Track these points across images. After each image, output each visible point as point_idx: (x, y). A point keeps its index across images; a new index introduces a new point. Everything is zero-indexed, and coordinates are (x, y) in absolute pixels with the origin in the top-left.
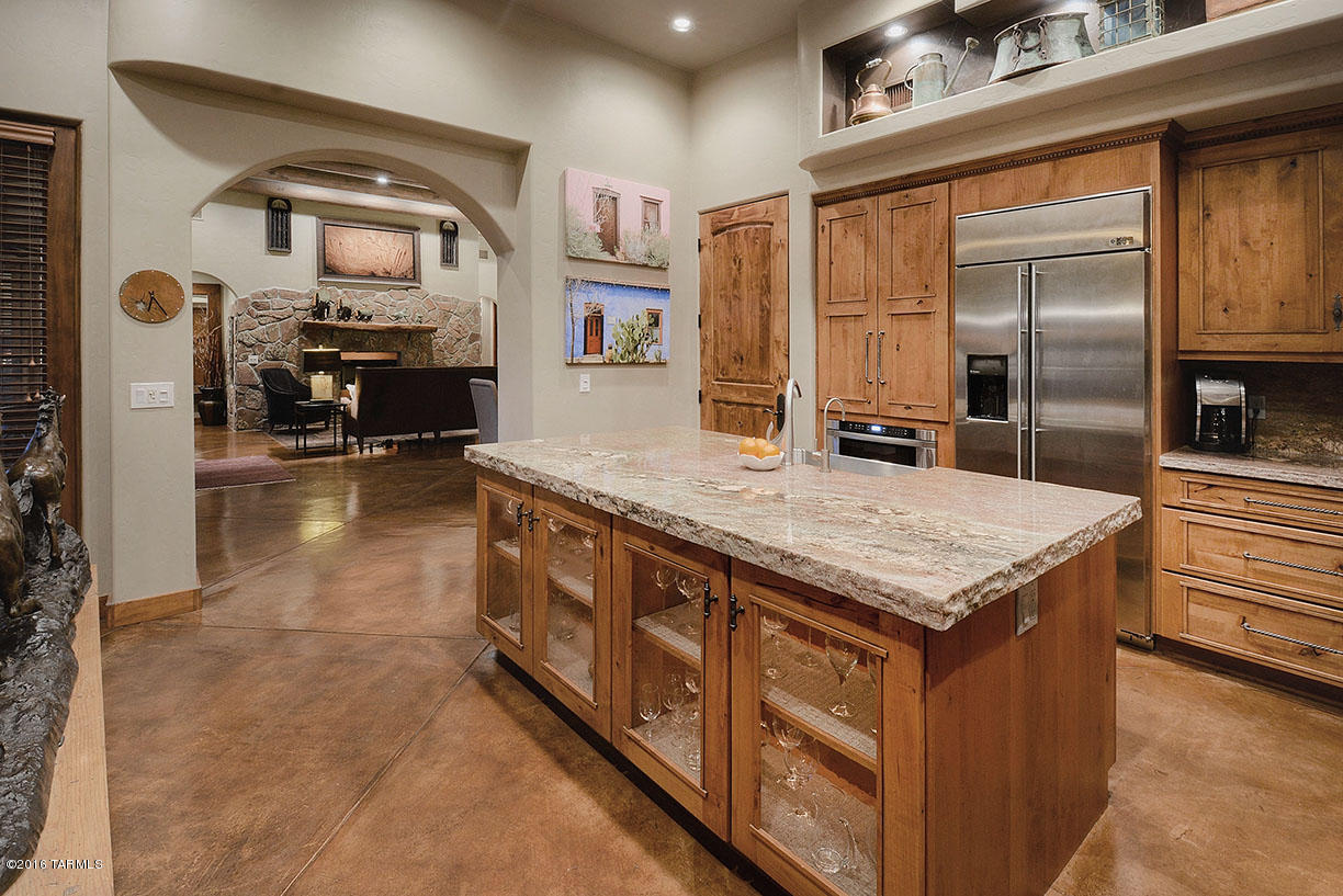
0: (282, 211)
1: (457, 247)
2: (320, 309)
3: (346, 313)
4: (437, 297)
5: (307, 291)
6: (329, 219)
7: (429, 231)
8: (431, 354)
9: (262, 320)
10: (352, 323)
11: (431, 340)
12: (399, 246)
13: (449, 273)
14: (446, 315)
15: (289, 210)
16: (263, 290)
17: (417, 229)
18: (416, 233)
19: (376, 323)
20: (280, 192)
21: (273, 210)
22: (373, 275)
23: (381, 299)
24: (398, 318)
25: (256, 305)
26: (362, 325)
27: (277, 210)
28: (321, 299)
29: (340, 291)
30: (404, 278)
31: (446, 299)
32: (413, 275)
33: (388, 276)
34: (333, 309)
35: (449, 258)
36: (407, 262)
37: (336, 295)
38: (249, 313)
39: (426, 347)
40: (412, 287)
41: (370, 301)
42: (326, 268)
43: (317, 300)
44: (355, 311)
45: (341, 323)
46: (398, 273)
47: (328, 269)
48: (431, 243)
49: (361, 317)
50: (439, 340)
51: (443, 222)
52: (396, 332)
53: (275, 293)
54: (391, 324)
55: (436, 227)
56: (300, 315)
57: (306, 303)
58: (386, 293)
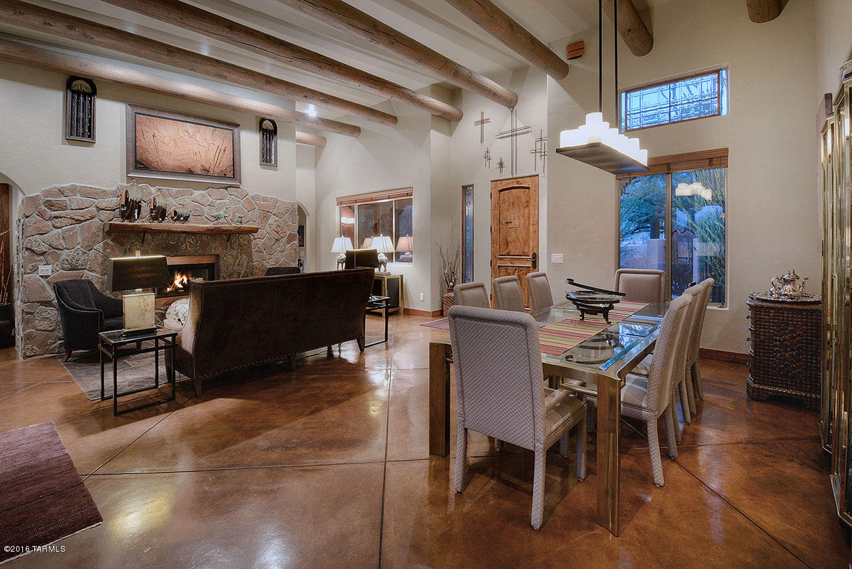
0: (85, 94)
1: (276, 147)
2: (130, 208)
3: (160, 213)
4: (256, 197)
5: (114, 188)
6: (142, 107)
7: (249, 128)
8: (250, 256)
9: (58, 222)
10: (167, 224)
11: (250, 241)
12: (218, 142)
13: (268, 173)
14: (265, 214)
15: (94, 93)
16: (59, 186)
17: (237, 125)
18: (236, 130)
19: (192, 224)
20: (83, 69)
21: (73, 92)
22: (190, 172)
23: (198, 199)
24: (217, 218)
25: (50, 205)
26: (178, 226)
27: (78, 93)
28: (131, 197)
29: (153, 189)
30: (224, 177)
31: (265, 199)
32: (231, 174)
33: (206, 173)
34: (146, 209)
35: (267, 158)
36: (226, 161)
37: (147, 192)
38: (41, 214)
39: (246, 249)
40: (231, 186)
41: (187, 200)
42: (136, 162)
43: (127, 199)
44: (170, 211)
45: (155, 225)
46: (217, 170)
47: (139, 163)
48: (250, 141)
49: (177, 217)
50: (258, 242)
51: (262, 120)
52: (215, 233)
53: (74, 190)
54: (211, 225)
55: (255, 125)
56: (105, 215)
57: (113, 201)
58: (204, 192)
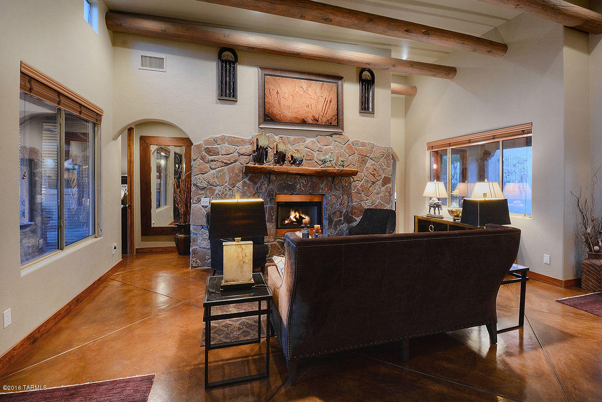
0: (230, 62)
1: (373, 95)
2: (260, 154)
3: (281, 157)
4: (355, 143)
5: (250, 138)
6: (269, 69)
7: (350, 81)
8: (349, 195)
9: (213, 165)
10: (286, 167)
11: (350, 183)
12: (326, 94)
13: (366, 119)
14: (363, 159)
15: (236, 61)
16: (214, 136)
17: (340, 78)
18: (340, 82)
19: (306, 167)
20: (226, 39)
21: (222, 61)
22: (304, 122)
23: (310, 145)
24: (324, 162)
25: (208, 151)
26: (294, 168)
27: (226, 61)
28: (260, 144)
29: (277, 138)
30: (329, 125)
31: (363, 144)
32: (336, 122)
33: (316, 122)
34: (271, 153)
35: (366, 106)
36: (331, 112)
37: (274, 140)
38: (203, 158)
39: (347, 191)
40: (336, 134)
41: (301, 147)
42: (265, 115)
43: (257, 146)
44: (288, 155)
45: (277, 167)
46: (324, 120)
47: (268, 117)
48: (352, 91)
49: (294, 161)
50: (357, 183)
51: (363, 70)
52: (322, 175)
53: (223, 139)
54: (319, 168)
55: (354, 74)
56: (244, 160)
57: (249, 148)
58: (314, 139)
